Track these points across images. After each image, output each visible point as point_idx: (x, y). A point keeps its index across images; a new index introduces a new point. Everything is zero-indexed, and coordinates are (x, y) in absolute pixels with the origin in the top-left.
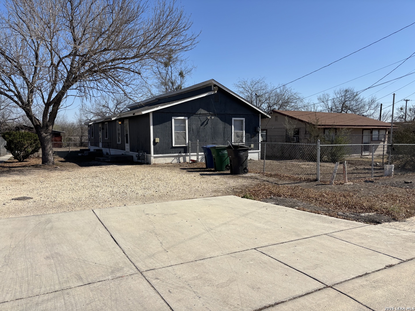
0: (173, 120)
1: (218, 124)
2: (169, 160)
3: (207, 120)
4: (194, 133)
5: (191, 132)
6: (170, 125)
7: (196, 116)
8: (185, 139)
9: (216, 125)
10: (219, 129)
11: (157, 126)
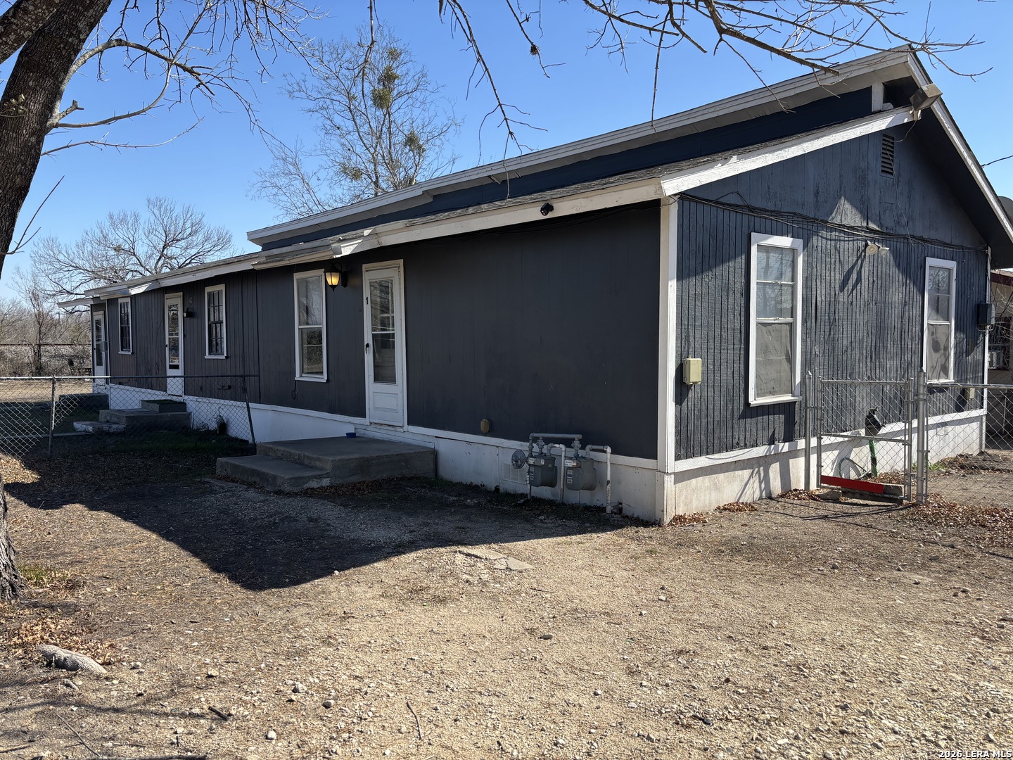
0: (754, 249)
2: (731, 488)
4: (818, 329)
6: (738, 283)
7: (829, 235)
8: (790, 359)
10: (890, 312)
11: (692, 284)
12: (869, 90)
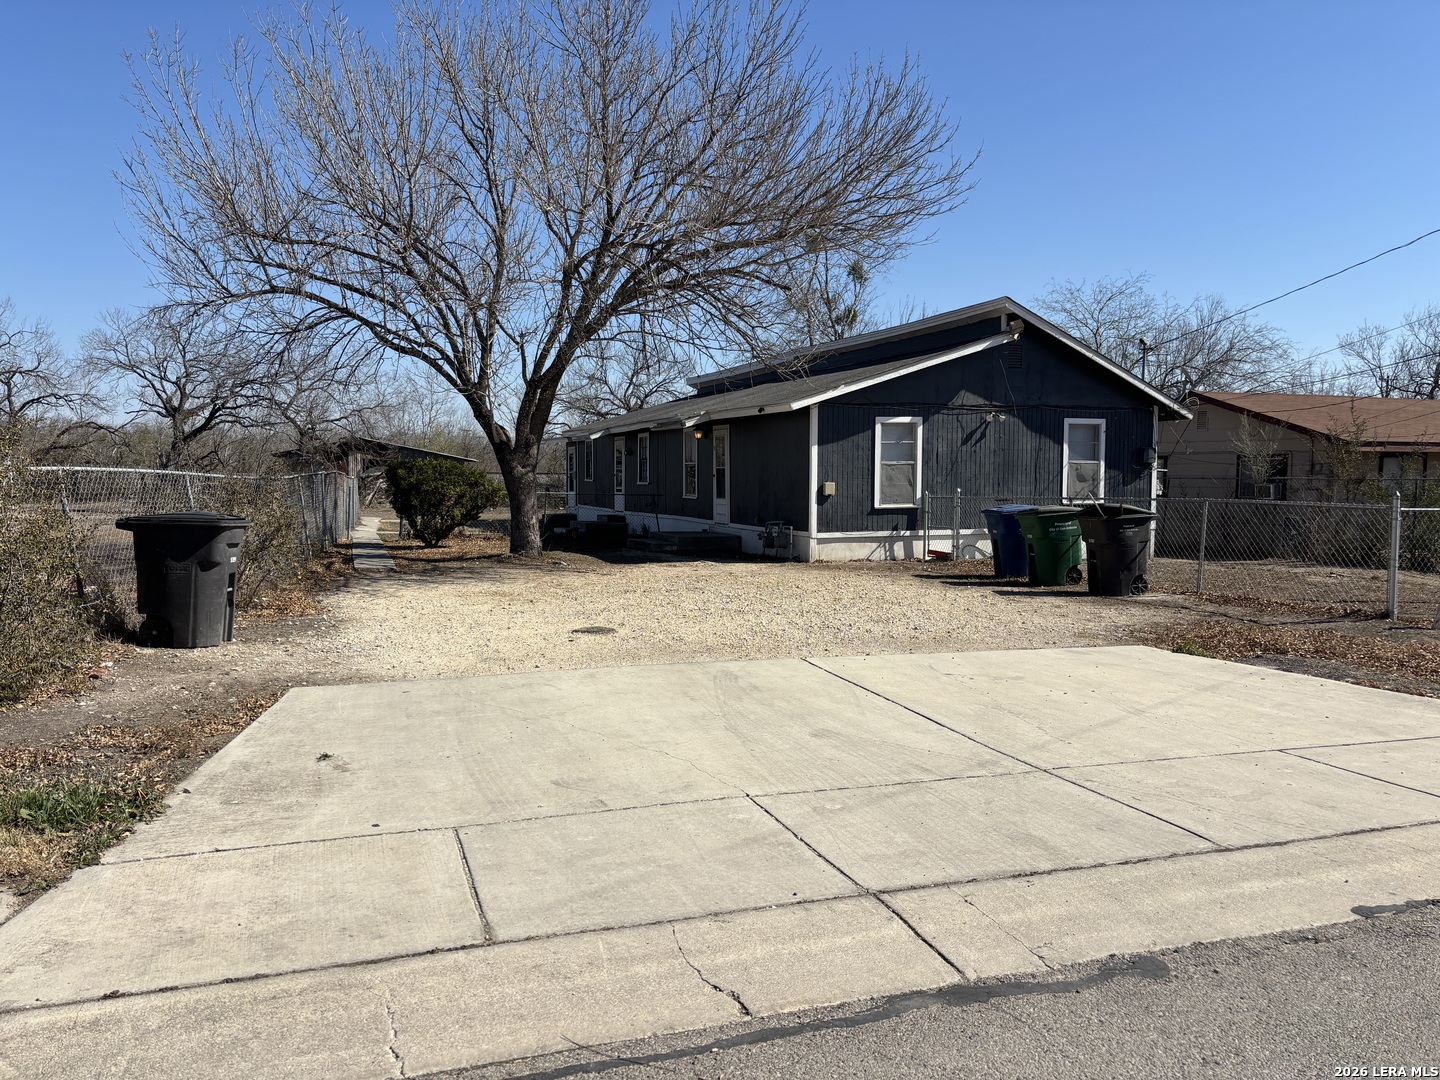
0: (878, 428)
1: (1016, 437)
2: (861, 551)
3: (984, 425)
4: (940, 468)
5: (930, 465)
6: (866, 444)
7: (950, 412)
8: (913, 485)
9: (1012, 440)
10: (1020, 455)
11: (830, 447)
12: (1000, 317)
